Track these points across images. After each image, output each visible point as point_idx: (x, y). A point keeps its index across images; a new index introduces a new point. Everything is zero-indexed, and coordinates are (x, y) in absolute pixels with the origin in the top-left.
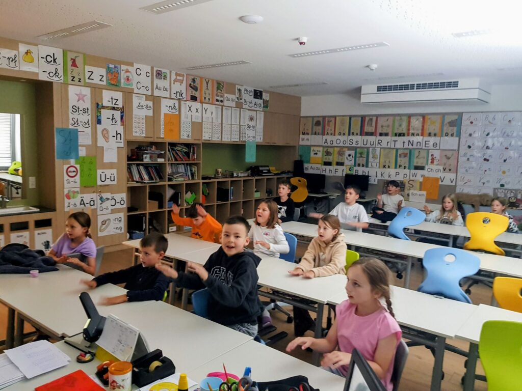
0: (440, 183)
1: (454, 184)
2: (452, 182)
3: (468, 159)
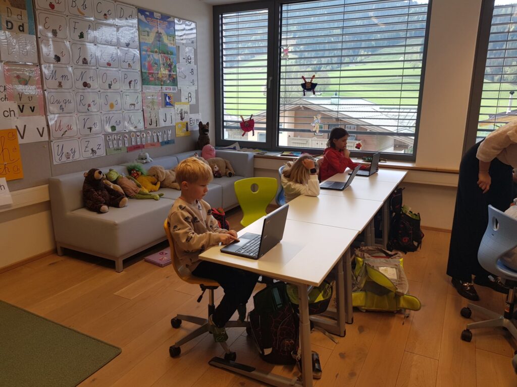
0: (20, 141)
1: (45, 138)
2: (42, 136)
3: (60, 85)
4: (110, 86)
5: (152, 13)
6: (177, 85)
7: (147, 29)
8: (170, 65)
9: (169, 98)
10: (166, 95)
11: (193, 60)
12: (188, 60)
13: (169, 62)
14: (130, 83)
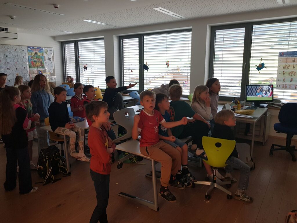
4: (17, 69)
5: (33, 47)
6: (44, 67)
7: (32, 52)
8: (41, 62)
9: (41, 72)
10: (39, 71)
11: (52, 60)
12: (50, 59)
13: (41, 61)
14: (24, 68)
